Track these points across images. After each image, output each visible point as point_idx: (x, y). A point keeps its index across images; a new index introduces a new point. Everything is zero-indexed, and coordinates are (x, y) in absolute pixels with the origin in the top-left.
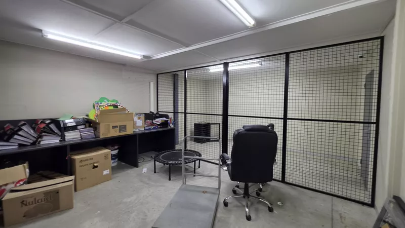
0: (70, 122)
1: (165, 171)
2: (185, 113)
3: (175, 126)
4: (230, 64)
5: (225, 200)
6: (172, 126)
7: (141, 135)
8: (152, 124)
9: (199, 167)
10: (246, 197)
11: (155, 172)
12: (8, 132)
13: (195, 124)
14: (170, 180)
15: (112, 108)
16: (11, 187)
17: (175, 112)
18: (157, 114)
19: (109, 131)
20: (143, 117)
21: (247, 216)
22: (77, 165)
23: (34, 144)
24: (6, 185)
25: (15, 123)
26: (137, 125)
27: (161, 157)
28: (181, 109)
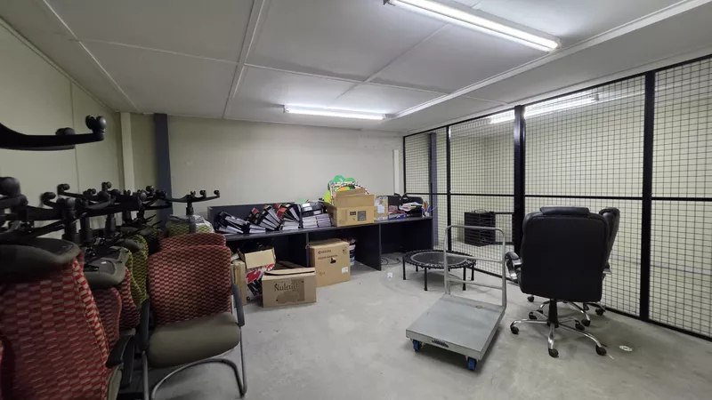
0: (307, 207)
1: (418, 279)
2: (449, 195)
3: (432, 215)
4: (526, 107)
5: (513, 324)
6: (427, 214)
7: (384, 226)
8: (399, 211)
9: (473, 279)
10: (552, 326)
11: (404, 279)
12: (257, 216)
13: (465, 213)
14: (426, 289)
15: (348, 188)
16: (264, 270)
17: (433, 194)
18: (405, 196)
19: (346, 219)
20: (386, 201)
21: (549, 350)
22: (317, 256)
23: (277, 229)
24: (261, 267)
25: (260, 207)
26: (379, 212)
27: (412, 258)
28: (441, 187)
